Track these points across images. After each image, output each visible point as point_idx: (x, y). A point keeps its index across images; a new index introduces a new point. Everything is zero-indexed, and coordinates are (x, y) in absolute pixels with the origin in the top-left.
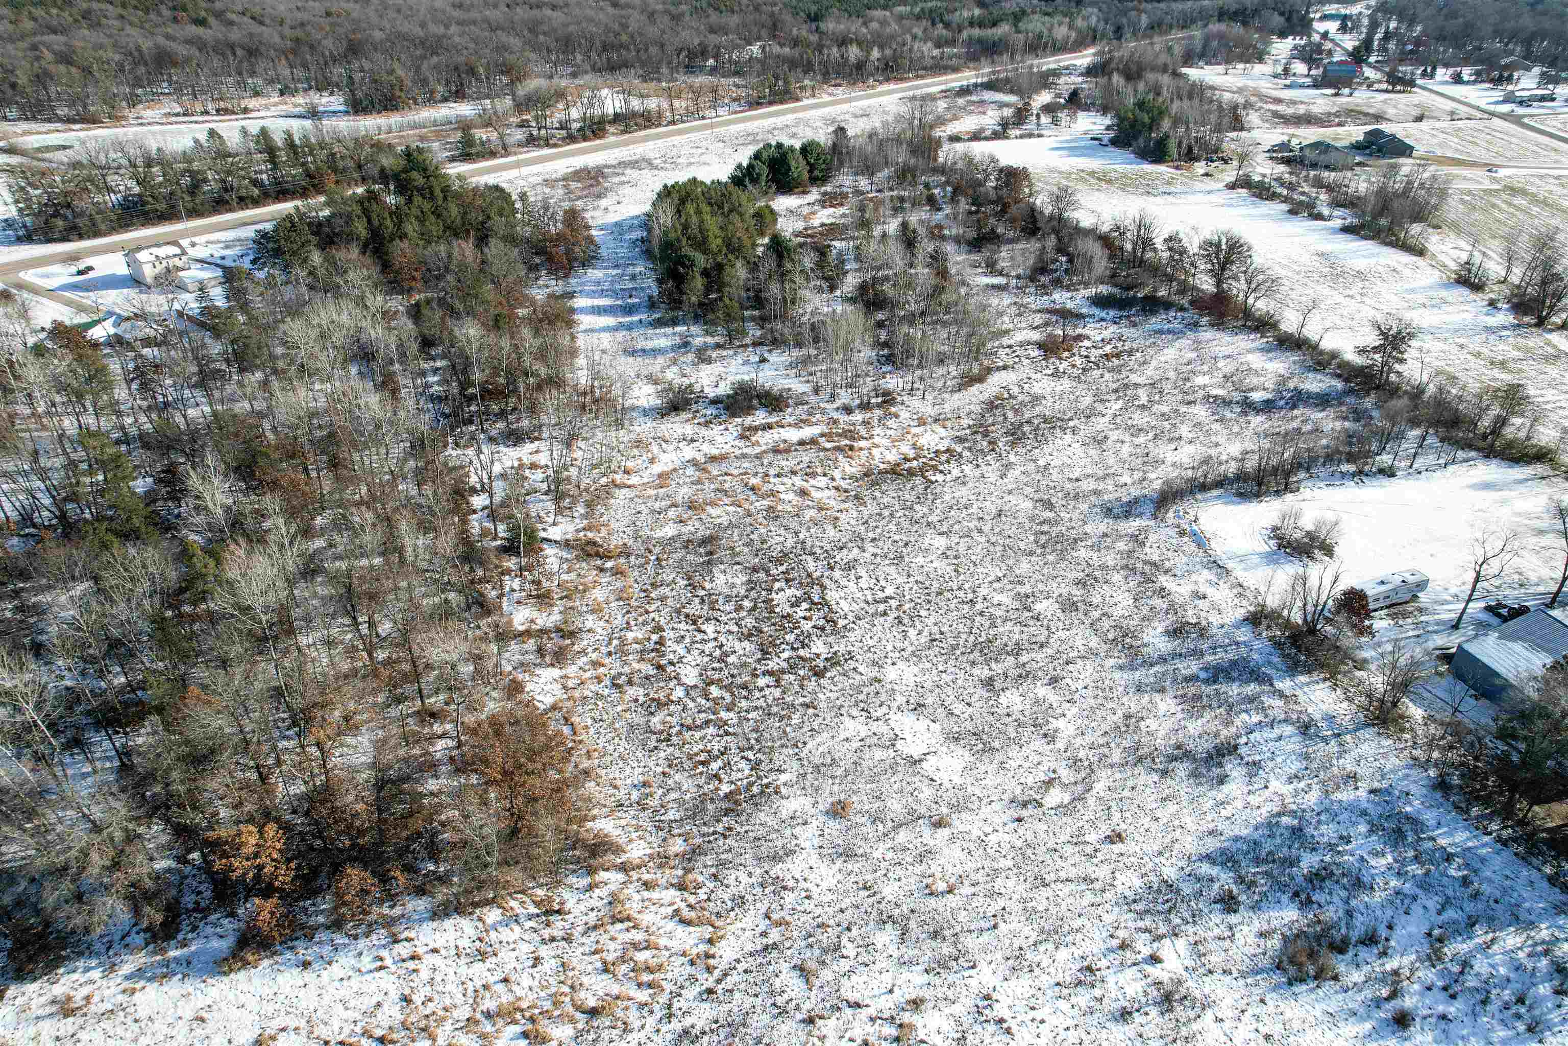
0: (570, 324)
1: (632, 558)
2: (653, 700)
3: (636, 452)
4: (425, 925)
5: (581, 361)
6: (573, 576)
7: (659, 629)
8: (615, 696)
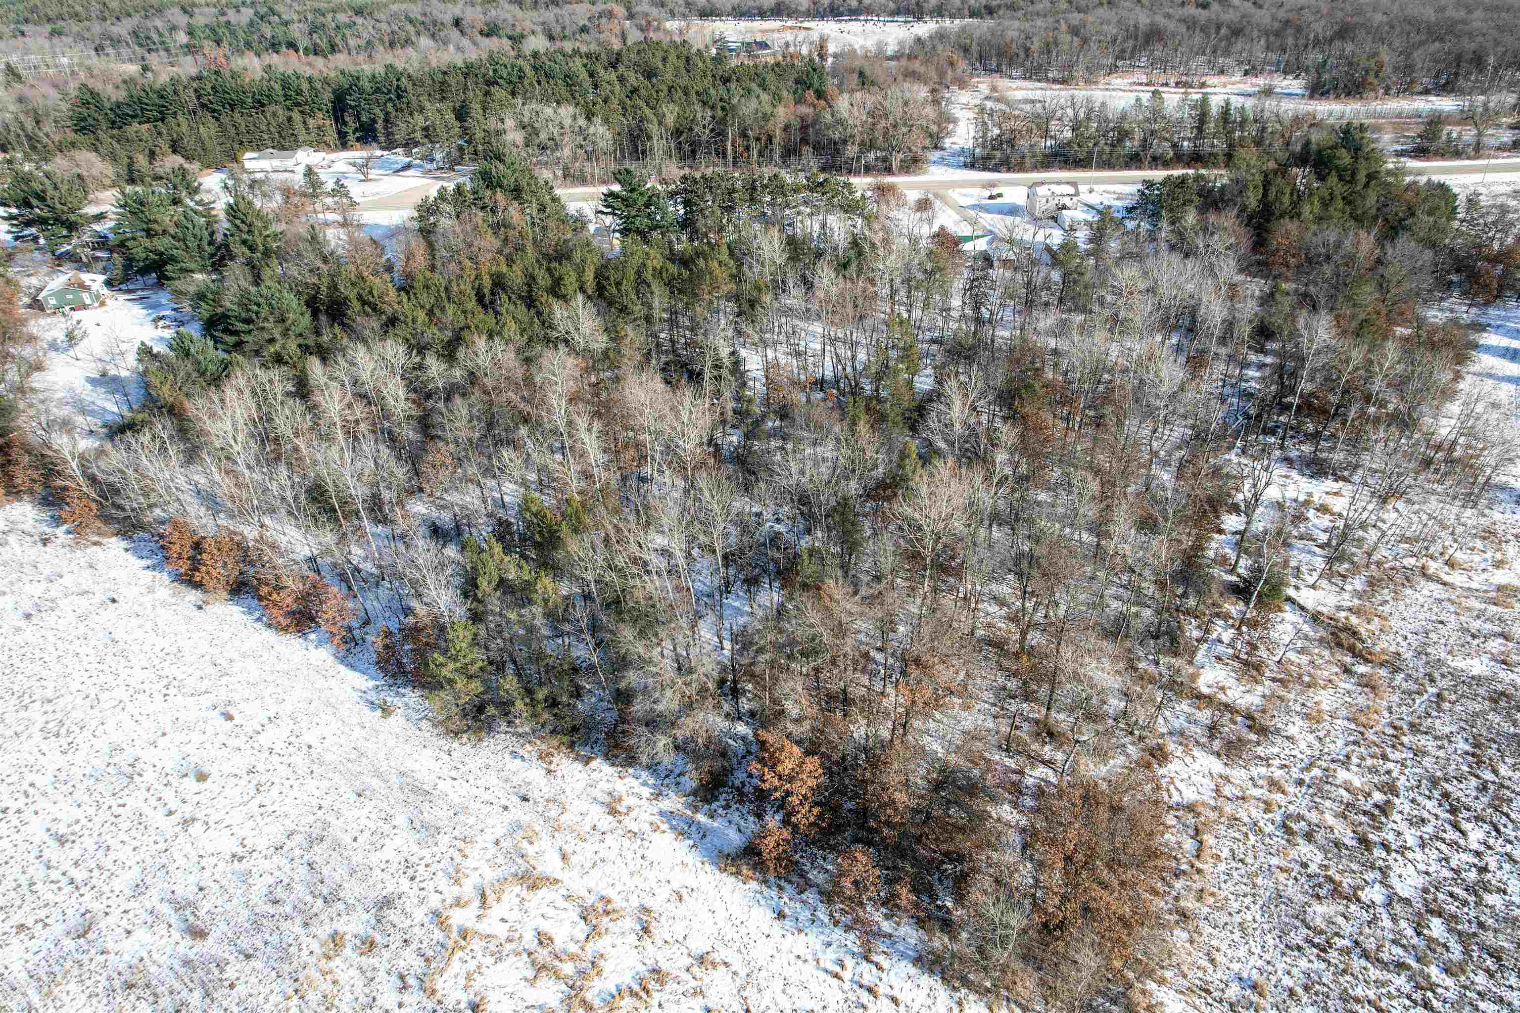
0: (1461, 358)
1: (1400, 677)
2: (1330, 879)
3: (1479, 544)
4: (904, 963)
5: (1454, 408)
6: (1304, 659)
7: (1391, 789)
8: (1279, 841)
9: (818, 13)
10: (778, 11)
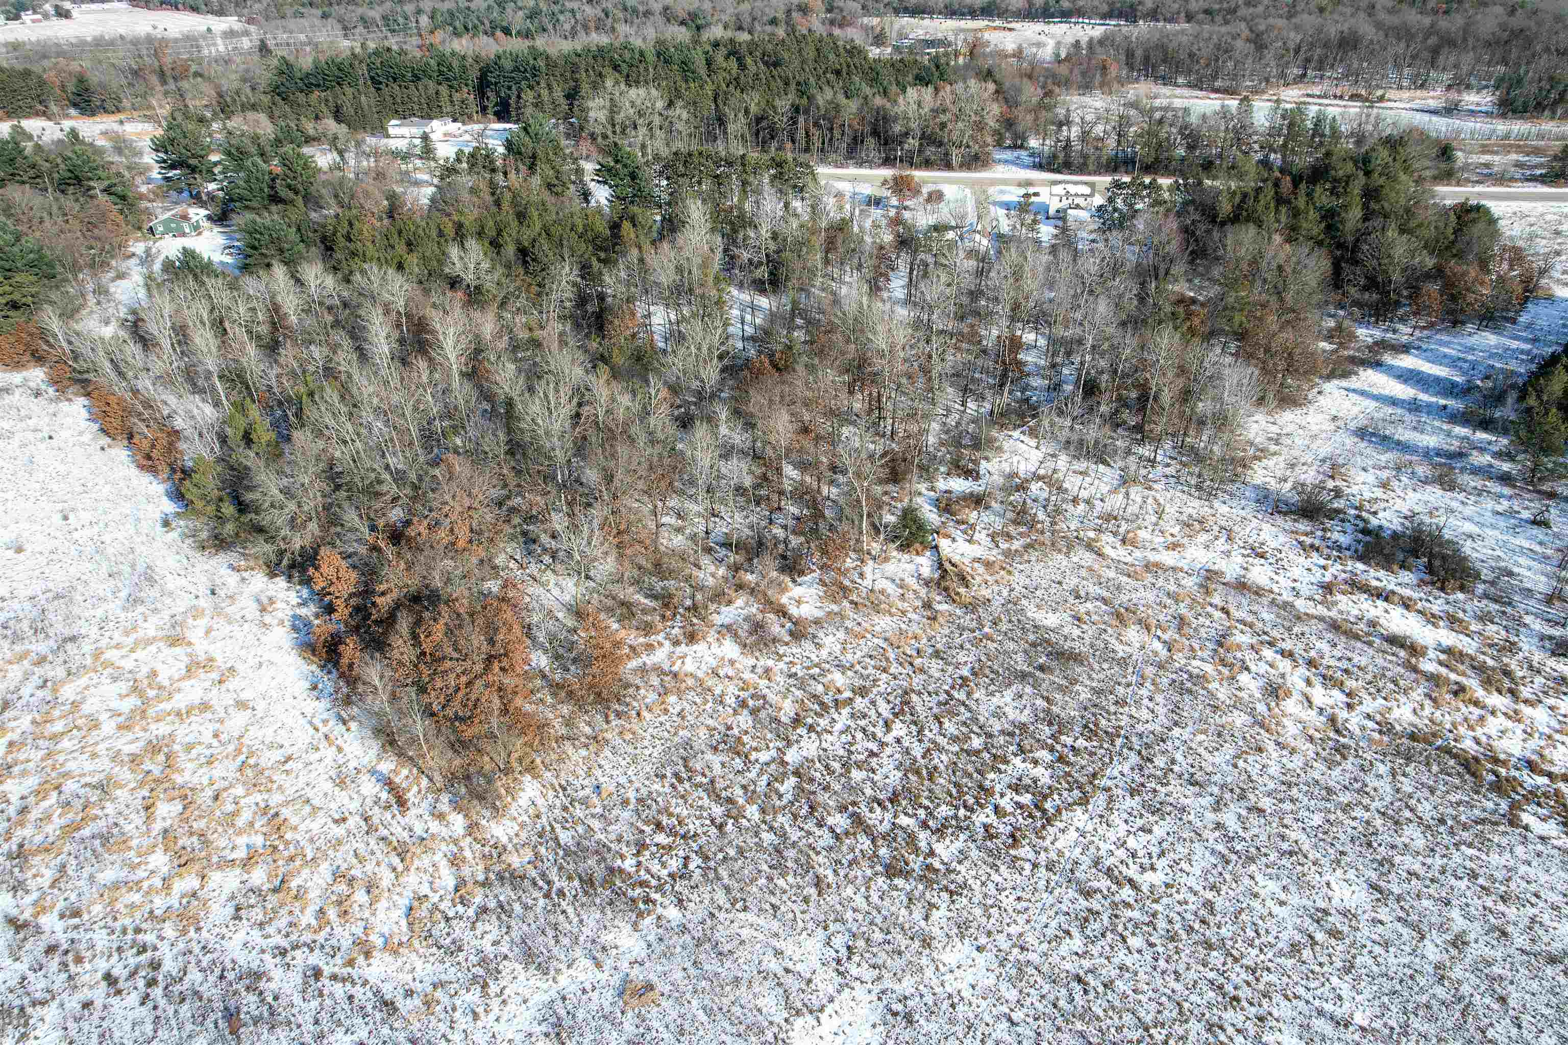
2: (740, 741)
3: (1177, 529)
7: (864, 691)
9: (1029, 14)
10: (987, 12)
